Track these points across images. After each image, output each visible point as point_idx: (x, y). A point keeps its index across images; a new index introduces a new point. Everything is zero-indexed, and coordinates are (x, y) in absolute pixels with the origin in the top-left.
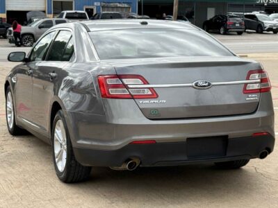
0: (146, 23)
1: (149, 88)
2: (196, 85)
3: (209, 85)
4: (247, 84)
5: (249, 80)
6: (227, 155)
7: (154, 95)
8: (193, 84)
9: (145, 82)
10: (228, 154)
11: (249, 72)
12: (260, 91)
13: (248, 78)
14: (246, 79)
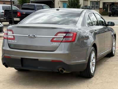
1: (13, 36)
2: (29, 36)
4: (54, 38)
7: (14, 39)
9: (13, 33)
11: (58, 33)
12: (62, 42)
13: (56, 35)
14: (55, 36)
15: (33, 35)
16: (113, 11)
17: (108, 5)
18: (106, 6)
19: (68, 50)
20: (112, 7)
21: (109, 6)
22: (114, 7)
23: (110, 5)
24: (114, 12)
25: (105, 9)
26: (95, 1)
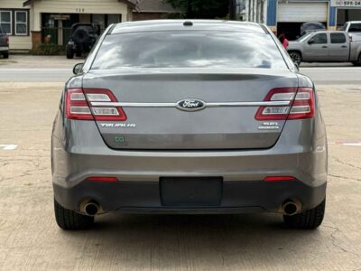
0: (190, 24)
1: (117, 107)
2: (181, 104)
3: (200, 105)
4: (265, 106)
5: (269, 100)
6: (222, 205)
7: (122, 116)
8: (176, 104)
9: (114, 99)
10: (224, 204)
11: (272, 90)
12: (287, 117)
13: (268, 98)
14: (264, 101)
15: (196, 102)
16: (81, 41)
17: (56, 22)
18: (53, 26)
19: (300, 143)
20: (76, 27)
21: (60, 25)
22: (81, 28)
23: (65, 23)
24: (84, 43)
25: (49, 36)
26: (13, 10)
